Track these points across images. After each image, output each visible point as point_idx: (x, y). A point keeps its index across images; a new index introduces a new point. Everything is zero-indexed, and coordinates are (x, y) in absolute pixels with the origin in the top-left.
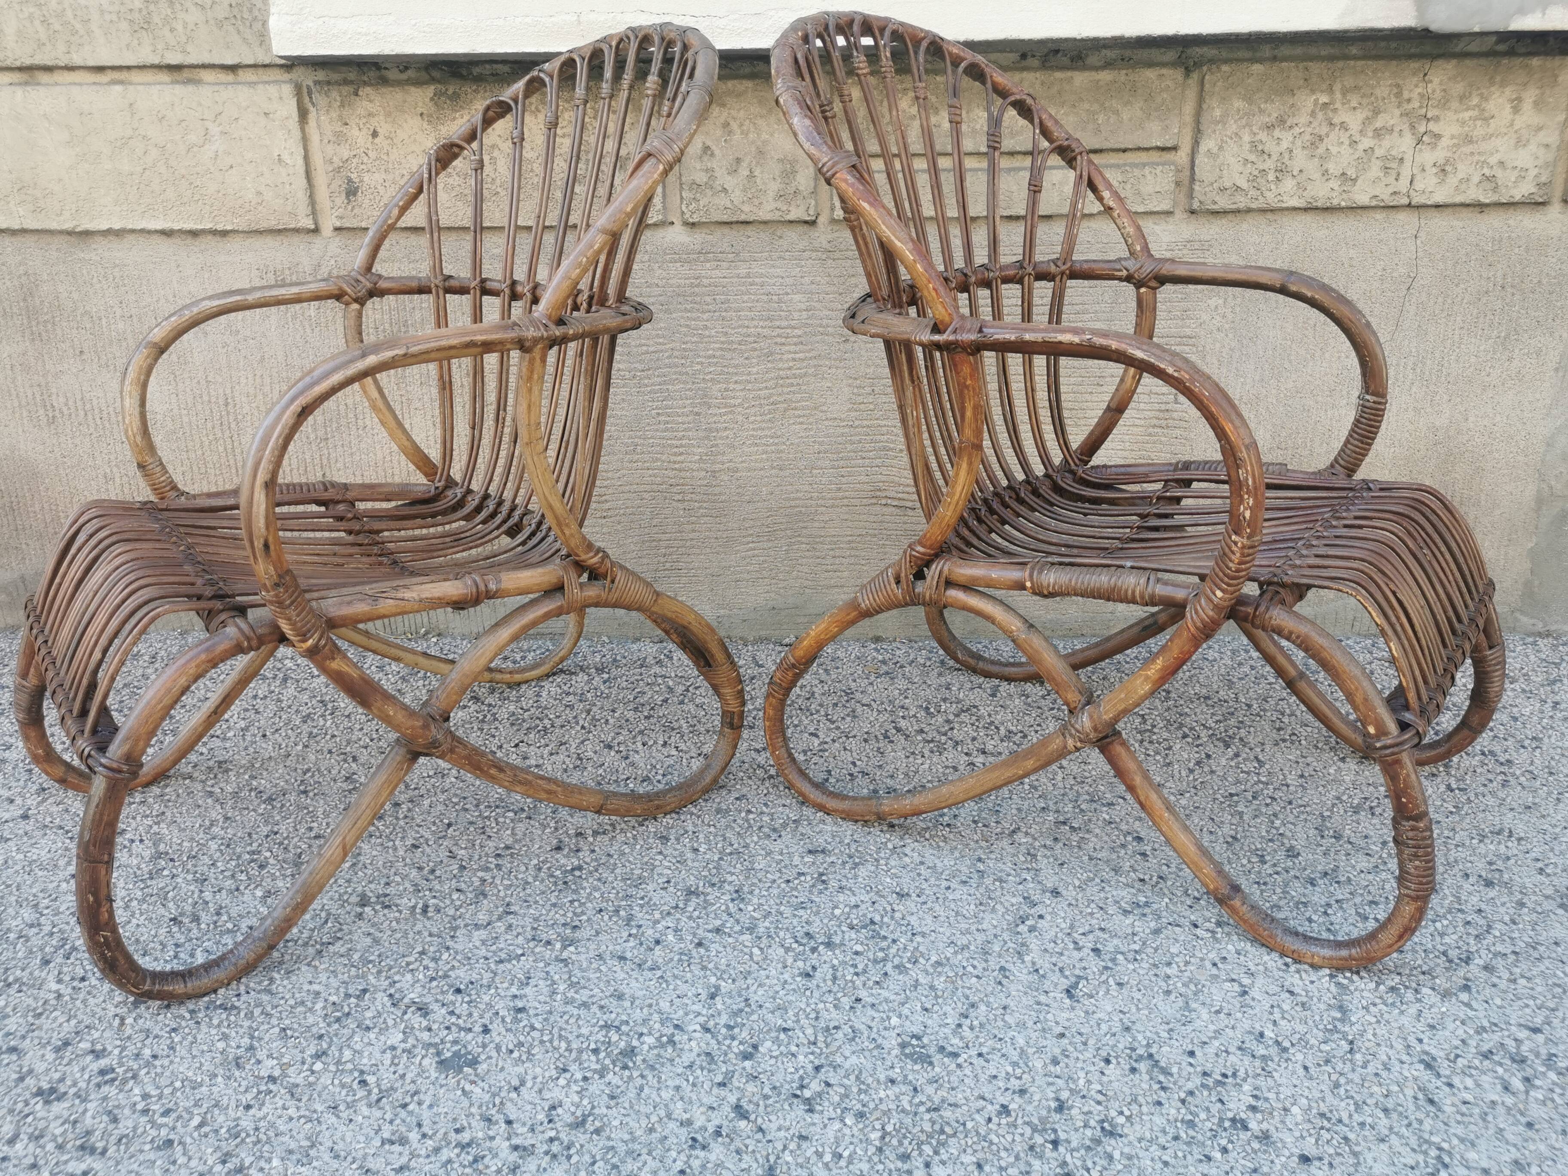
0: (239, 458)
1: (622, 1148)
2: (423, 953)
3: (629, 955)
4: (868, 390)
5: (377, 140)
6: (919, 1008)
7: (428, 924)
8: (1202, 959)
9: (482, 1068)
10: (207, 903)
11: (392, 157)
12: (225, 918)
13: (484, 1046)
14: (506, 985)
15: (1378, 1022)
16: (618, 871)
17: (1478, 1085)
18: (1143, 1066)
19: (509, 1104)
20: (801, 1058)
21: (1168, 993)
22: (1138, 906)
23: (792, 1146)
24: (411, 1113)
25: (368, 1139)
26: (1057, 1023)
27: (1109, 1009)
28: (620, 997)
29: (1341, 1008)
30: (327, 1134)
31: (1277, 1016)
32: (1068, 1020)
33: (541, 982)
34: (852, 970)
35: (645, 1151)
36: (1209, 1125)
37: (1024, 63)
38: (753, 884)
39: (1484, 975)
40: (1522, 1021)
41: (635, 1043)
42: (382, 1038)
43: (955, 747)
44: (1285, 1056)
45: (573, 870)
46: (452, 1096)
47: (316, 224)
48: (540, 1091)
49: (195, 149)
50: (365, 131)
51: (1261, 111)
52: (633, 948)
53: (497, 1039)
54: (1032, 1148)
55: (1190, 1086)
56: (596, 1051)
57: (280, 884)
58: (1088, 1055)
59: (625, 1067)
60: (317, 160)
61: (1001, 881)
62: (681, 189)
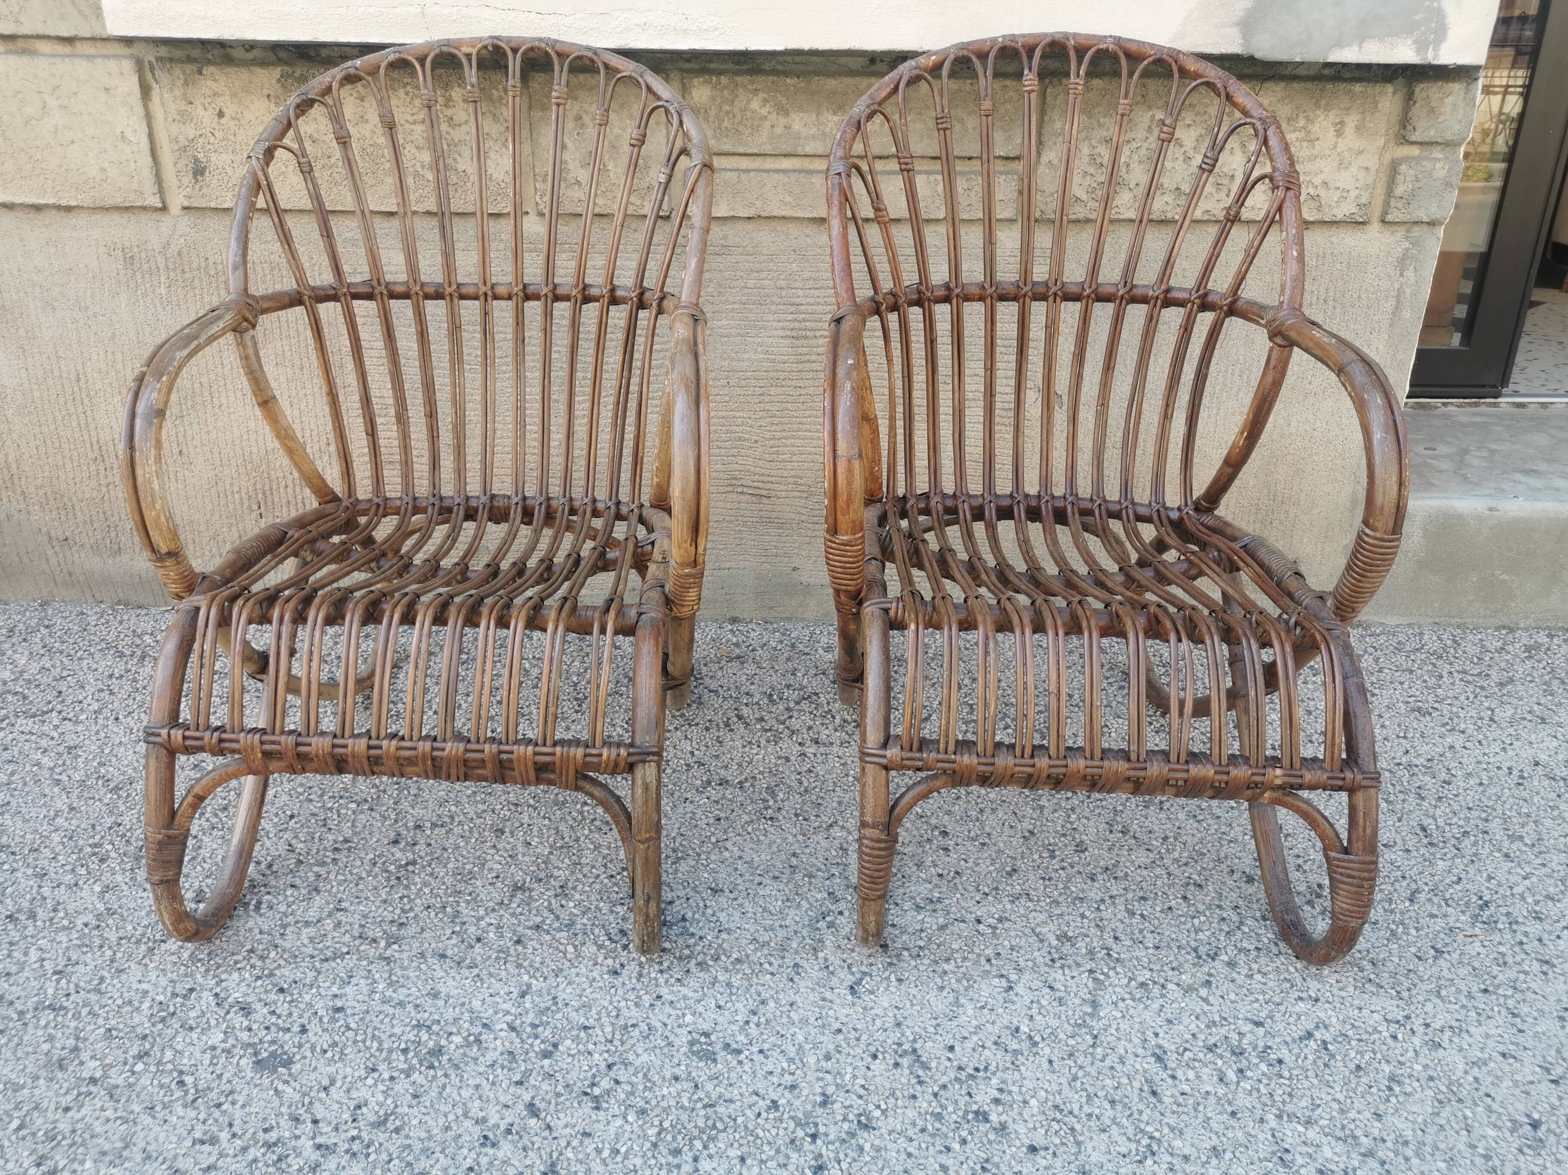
0: (93, 433)
1: (418, 1146)
2: (252, 951)
3: (449, 953)
4: (724, 382)
5: (223, 121)
6: (713, 1005)
7: (260, 920)
8: (979, 955)
9: (296, 1068)
10: (45, 899)
11: (239, 138)
12: (61, 914)
13: (300, 1046)
14: (327, 984)
15: (1123, 1017)
16: (451, 866)
17: (1198, 1077)
18: (905, 1062)
19: (317, 1104)
20: (596, 1056)
21: (942, 988)
22: (931, 901)
23: (575, 1143)
24: (224, 1113)
25: (180, 1139)
26: (837, 1019)
27: (886, 1005)
28: (435, 995)
29: (1094, 1004)
30: (141, 1135)
31: (1034, 1011)
32: (847, 1016)
33: (362, 981)
34: (657, 967)
35: (439, 1149)
36: (954, 1117)
37: (874, 68)
38: (578, 880)
39: (1226, 970)
40: (1249, 1016)
41: (443, 1042)
42: (204, 1038)
43: (791, 737)
44: (1034, 1050)
45: (407, 864)
46: (264, 1096)
47: (163, 202)
48: (348, 1091)
49: (33, 122)
50: (210, 111)
51: (1100, 125)
52: (454, 945)
53: (313, 1039)
54: (792, 1142)
55: (944, 1079)
56: (405, 1051)
57: (119, 878)
58: (859, 1051)
59: (431, 1067)
60: (162, 138)
61: (811, 876)
62: (535, 180)
